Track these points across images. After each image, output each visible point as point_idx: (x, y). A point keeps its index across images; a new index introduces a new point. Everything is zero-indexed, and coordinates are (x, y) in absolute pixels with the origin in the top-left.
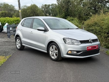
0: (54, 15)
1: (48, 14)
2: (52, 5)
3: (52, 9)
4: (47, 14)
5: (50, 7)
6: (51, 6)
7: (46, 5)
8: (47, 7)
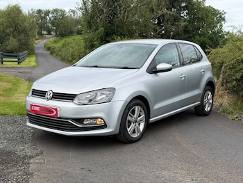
0: (60, 34)
1: (45, 33)
2: (56, 11)
3: (55, 19)
4: (43, 32)
5: (50, 16)
6: (53, 13)
7: (39, 11)
8: (43, 15)
